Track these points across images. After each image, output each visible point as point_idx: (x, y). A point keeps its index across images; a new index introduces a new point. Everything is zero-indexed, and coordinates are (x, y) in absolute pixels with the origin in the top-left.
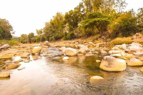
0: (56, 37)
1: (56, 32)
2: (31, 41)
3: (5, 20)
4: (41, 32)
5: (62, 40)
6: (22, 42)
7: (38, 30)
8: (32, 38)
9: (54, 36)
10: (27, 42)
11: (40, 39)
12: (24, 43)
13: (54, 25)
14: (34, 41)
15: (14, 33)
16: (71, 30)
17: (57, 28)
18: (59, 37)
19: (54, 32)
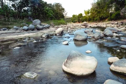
0: (101, 17)
1: (101, 12)
2: (79, 21)
3: (59, 3)
4: (88, 13)
5: (106, 20)
6: (73, 22)
7: (86, 11)
8: (80, 18)
9: (98, 17)
10: (76, 22)
11: (87, 19)
12: (74, 22)
13: (100, 5)
14: (82, 20)
15: (66, 14)
16: (117, 9)
17: (103, 8)
18: (104, 18)
19: (99, 12)
